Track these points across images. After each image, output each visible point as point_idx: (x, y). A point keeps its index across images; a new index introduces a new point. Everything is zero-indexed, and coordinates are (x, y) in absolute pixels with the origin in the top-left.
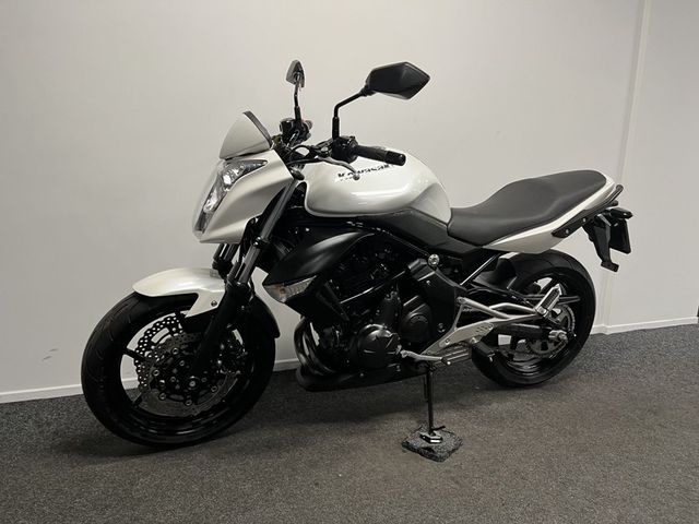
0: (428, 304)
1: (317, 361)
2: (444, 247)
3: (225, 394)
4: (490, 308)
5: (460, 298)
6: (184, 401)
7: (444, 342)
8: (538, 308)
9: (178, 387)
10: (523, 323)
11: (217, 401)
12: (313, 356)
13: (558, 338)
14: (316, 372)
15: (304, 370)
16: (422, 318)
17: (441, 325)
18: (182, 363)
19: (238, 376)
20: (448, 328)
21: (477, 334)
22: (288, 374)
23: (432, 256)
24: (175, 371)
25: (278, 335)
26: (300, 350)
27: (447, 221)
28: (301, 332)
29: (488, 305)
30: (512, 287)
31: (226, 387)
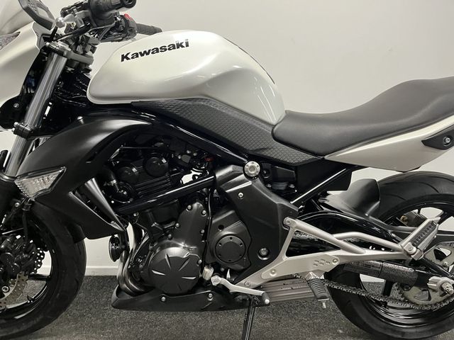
0: (244, 222)
2: (267, 153)
4: (334, 238)
5: (288, 219)
7: (268, 273)
8: (406, 244)
10: (389, 261)
13: (442, 289)
16: (237, 240)
17: (263, 251)
20: (273, 255)
21: (316, 268)
23: (250, 164)
27: (274, 123)
29: (332, 232)
30: (374, 214)
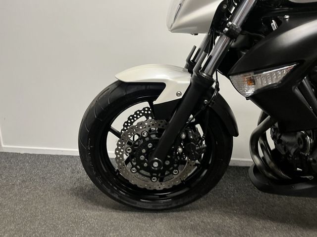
1: (272, 165)
3: (184, 178)
6: (151, 178)
9: (146, 165)
11: (178, 182)
12: (268, 159)
14: (270, 175)
15: (256, 169)
18: (150, 145)
19: (196, 165)
22: (242, 170)
24: (144, 151)
25: (237, 135)
26: (255, 151)
28: (257, 137)
31: (186, 172)
